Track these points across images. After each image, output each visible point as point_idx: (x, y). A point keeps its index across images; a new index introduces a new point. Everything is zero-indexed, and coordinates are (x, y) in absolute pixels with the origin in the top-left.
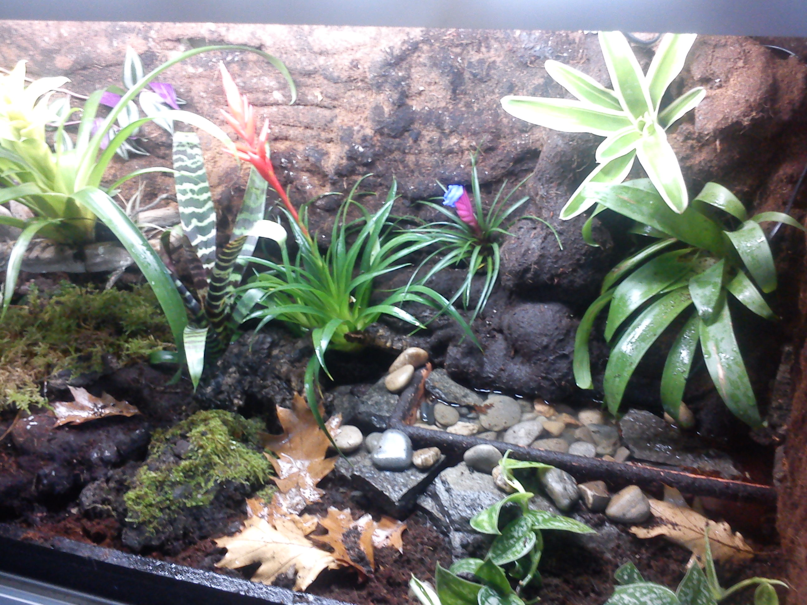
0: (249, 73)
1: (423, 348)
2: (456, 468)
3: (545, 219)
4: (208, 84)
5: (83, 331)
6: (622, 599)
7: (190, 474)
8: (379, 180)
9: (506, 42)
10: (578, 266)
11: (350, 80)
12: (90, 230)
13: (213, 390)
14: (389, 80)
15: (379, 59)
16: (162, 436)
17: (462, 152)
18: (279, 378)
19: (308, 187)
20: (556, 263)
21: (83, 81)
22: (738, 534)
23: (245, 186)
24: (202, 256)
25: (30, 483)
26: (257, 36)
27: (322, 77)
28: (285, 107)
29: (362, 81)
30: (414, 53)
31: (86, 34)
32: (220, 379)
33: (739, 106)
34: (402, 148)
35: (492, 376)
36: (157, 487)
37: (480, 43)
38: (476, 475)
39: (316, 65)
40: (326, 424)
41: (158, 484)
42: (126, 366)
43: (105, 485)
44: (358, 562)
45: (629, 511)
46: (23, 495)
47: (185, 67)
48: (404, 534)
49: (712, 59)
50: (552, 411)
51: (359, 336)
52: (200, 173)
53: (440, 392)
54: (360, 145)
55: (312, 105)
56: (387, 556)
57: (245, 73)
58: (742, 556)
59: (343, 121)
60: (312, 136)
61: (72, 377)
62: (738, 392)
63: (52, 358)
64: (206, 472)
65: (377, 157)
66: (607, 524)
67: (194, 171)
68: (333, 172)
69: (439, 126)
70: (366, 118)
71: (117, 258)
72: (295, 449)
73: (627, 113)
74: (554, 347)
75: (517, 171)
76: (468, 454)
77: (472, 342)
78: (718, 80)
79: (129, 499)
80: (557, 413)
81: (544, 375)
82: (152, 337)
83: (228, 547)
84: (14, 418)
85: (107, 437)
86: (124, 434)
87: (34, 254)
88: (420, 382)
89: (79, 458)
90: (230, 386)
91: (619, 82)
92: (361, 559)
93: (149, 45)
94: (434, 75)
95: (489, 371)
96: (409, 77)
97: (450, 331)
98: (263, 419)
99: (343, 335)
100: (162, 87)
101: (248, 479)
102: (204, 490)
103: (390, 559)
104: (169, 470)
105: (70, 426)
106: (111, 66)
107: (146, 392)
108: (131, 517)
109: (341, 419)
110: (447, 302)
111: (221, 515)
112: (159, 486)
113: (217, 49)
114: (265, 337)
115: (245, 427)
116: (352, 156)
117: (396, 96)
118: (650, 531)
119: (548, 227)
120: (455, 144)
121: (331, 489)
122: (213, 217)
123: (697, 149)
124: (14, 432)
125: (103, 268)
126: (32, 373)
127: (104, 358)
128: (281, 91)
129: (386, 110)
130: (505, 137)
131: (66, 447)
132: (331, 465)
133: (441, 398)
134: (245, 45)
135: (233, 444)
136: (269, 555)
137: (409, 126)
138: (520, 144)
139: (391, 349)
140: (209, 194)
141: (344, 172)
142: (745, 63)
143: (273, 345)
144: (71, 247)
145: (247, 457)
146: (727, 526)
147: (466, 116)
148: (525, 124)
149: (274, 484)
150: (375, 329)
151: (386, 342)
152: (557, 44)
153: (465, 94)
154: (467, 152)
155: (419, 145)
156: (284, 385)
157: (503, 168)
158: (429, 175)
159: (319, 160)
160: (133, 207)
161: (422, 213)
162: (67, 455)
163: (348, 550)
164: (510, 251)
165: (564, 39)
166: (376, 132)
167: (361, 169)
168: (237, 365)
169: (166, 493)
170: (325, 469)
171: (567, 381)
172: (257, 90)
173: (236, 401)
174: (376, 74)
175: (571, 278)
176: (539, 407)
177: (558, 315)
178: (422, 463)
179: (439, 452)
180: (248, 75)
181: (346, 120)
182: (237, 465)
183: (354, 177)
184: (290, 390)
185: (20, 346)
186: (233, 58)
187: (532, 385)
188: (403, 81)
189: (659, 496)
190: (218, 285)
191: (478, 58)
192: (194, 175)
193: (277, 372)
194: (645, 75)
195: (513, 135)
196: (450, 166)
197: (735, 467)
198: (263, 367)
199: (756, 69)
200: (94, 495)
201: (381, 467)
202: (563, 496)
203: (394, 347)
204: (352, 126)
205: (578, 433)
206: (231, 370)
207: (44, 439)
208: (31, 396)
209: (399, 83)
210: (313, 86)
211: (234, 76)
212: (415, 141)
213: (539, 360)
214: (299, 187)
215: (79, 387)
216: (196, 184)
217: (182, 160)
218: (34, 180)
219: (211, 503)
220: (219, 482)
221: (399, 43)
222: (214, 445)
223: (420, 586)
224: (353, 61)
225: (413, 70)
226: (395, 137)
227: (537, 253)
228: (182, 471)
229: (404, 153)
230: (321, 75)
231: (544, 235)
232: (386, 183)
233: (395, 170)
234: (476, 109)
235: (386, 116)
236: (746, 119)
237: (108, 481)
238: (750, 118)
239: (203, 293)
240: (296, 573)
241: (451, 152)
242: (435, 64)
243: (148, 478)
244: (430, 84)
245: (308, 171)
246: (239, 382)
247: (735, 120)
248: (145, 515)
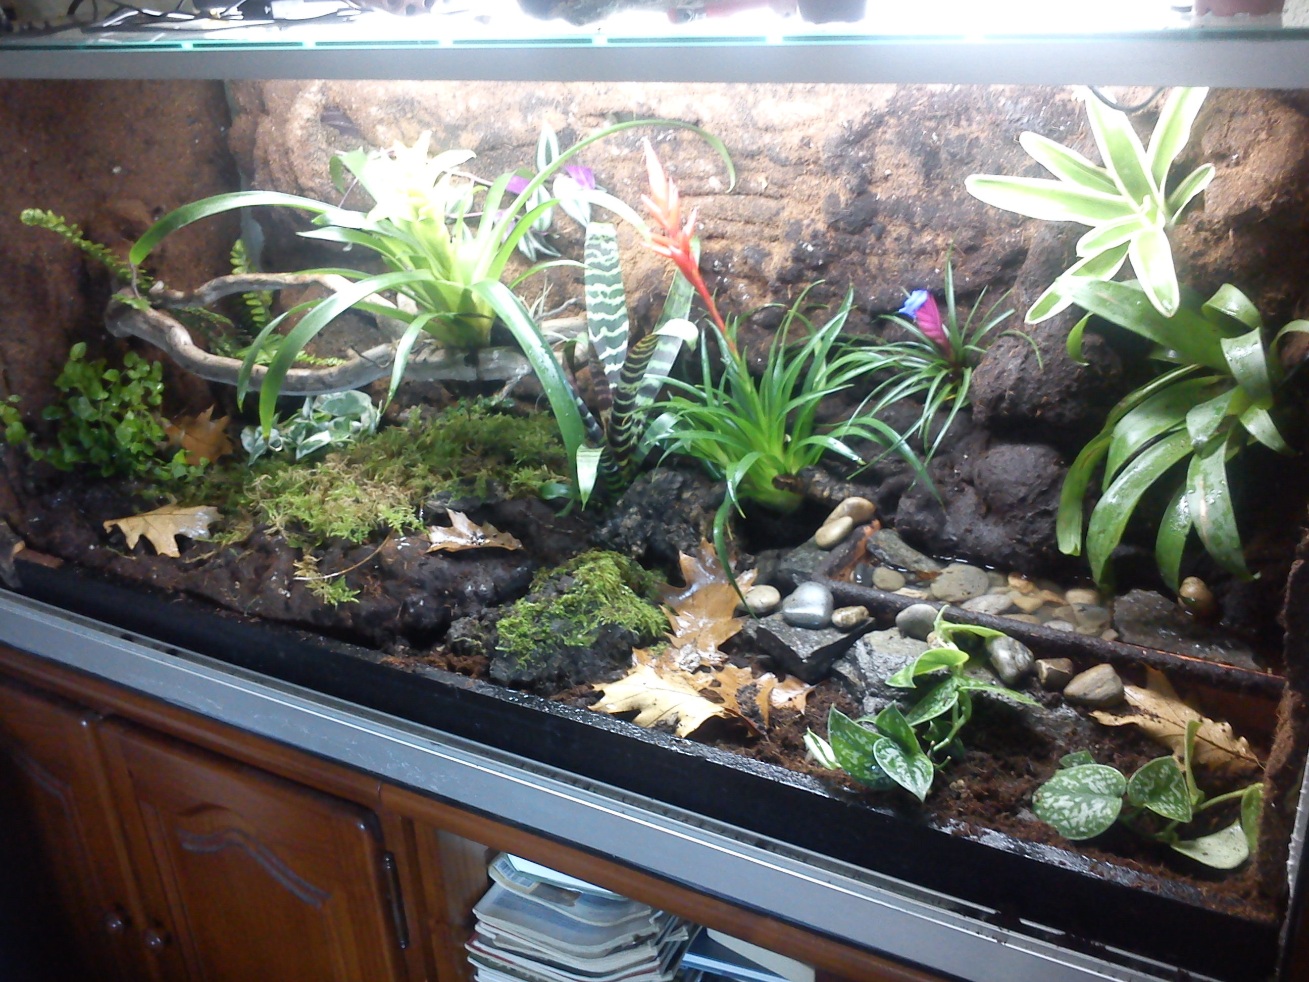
0: (682, 155)
1: (869, 500)
2: (886, 632)
3: (1028, 334)
4: (633, 169)
5: (468, 455)
6: (1062, 781)
7: (571, 608)
8: (832, 289)
9: (989, 113)
10: (1067, 395)
11: (800, 162)
12: (485, 332)
13: (609, 532)
14: (847, 162)
15: (835, 136)
16: (546, 575)
17: (938, 252)
18: (686, 521)
19: (744, 297)
20: (1039, 389)
21: (490, 164)
22: (1243, 739)
23: (667, 292)
24: (610, 373)
25: (395, 610)
26: (693, 109)
27: (767, 159)
28: (723, 197)
29: (815, 163)
30: (878, 127)
31: (497, 108)
32: (618, 520)
33: (1257, 187)
34: (861, 248)
35: (955, 538)
36: (534, 618)
37: (959, 115)
38: (908, 640)
39: (760, 143)
40: (736, 580)
41: (534, 613)
42: (513, 499)
43: (477, 622)
44: (751, 717)
45: (1092, 691)
46: (386, 624)
47: (609, 147)
48: (810, 696)
49: (1228, 130)
50: (1031, 587)
51: (789, 481)
52: (614, 271)
53: (884, 553)
54: (810, 242)
55: (756, 194)
56: (786, 716)
57: (678, 155)
58: (1242, 764)
59: (791, 213)
60: (753, 232)
61: (451, 499)
62: (1220, 533)
63: (431, 480)
64: (590, 611)
65: (831, 258)
66: (1064, 706)
67: (609, 269)
68: (775, 277)
69: (909, 218)
70: (819, 209)
71: (513, 365)
72: (699, 607)
73: (1126, 198)
74: (1034, 501)
75: (1006, 278)
76: (901, 616)
77: (930, 493)
78: (1235, 157)
79: (502, 626)
80: (1037, 590)
81: (1019, 537)
82: (545, 467)
83: (605, 691)
84: (384, 538)
85: (484, 570)
86: (504, 569)
87: (421, 358)
88: (860, 539)
89: (451, 590)
90: (629, 529)
91: (1112, 158)
92: (754, 713)
93: (569, 121)
94: (903, 155)
95: (952, 532)
96: (872, 158)
97: (904, 478)
98: (665, 573)
99: (771, 480)
100: (580, 171)
101: (637, 628)
102: (586, 631)
103: (789, 719)
104: (549, 602)
105: (444, 553)
106: (523, 146)
107: (533, 529)
108: (502, 646)
109: (756, 575)
110: (899, 438)
111: (602, 664)
112: (537, 617)
113: (647, 125)
114: (674, 475)
115: (643, 579)
116: (799, 257)
117: (855, 181)
118: (1119, 718)
119: (1030, 344)
120: (928, 243)
121: (736, 654)
122: (625, 326)
123: (1212, 243)
124: (384, 553)
125: (496, 376)
126: (409, 492)
127: (489, 484)
128: (719, 177)
129: (843, 198)
130: (991, 234)
131: (438, 575)
132: (739, 625)
133: (884, 560)
134: (679, 120)
135: (624, 589)
136: (650, 701)
137: (871, 219)
138: (1009, 242)
139: (829, 498)
140: (623, 298)
141: (789, 277)
142: (1269, 135)
143: (684, 486)
144: (463, 350)
145: (639, 605)
146: (1227, 726)
147: (941, 206)
148: (1014, 215)
149: (669, 641)
150: (811, 473)
151: (823, 491)
152: (1052, 114)
153: (942, 179)
154: (943, 253)
155: (884, 244)
156: (691, 530)
157: (988, 273)
158: (895, 282)
159: (758, 263)
160: (536, 312)
161: (886, 332)
162: (438, 584)
163: (740, 704)
164: (983, 374)
165: (1060, 109)
166: (829, 227)
167: (809, 274)
168: (639, 505)
169: (543, 624)
170: (731, 630)
171: (1050, 547)
172: (690, 176)
173: (635, 548)
174: (830, 154)
175: (1058, 410)
176: (1013, 581)
177: (1042, 460)
178: (842, 620)
179: (866, 613)
180: (680, 158)
181: (795, 212)
182: (626, 611)
183: (802, 285)
184: (698, 535)
185: (398, 464)
186: (665, 137)
187: (1006, 551)
188: (863, 162)
189: (1141, 683)
190: (623, 403)
191: (957, 133)
192: (607, 274)
193: (684, 515)
194: (1146, 151)
195: (1001, 231)
196: (922, 270)
197: (1255, 660)
198: (670, 511)
199: (1282, 142)
200: (464, 628)
201: (791, 622)
202: (1009, 664)
203: (833, 498)
204: (802, 220)
205: (1057, 612)
206: (631, 510)
207: (416, 564)
208: (405, 516)
209: (858, 165)
210: (756, 170)
211: (663, 159)
212: (879, 238)
213: (1014, 517)
214: (734, 297)
215: (459, 512)
216: (609, 285)
217: (595, 256)
218: (430, 268)
219: (593, 646)
220: (603, 624)
221: (860, 116)
222: (602, 583)
223: (816, 742)
224: (803, 139)
225: (877, 150)
226: (853, 233)
227: (1014, 377)
228: (562, 604)
229: (864, 253)
230: (767, 156)
231: (1025, 353)
232: (841, 293)
233: (853, 275)
234: (955, 198)
235: (843, 206)
236: (1265, 203)
237: (481, 619)
238: (1271, 202)
239: (606, 414)
240: (678, 721)
241: (922, 252)
242: (902, 140)
243: (525, 608)
244: (897, 166)
245: (745, 277)
246: (641, 526)
247: (1251, 205)
248: (517, 645)
